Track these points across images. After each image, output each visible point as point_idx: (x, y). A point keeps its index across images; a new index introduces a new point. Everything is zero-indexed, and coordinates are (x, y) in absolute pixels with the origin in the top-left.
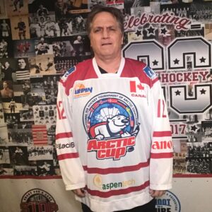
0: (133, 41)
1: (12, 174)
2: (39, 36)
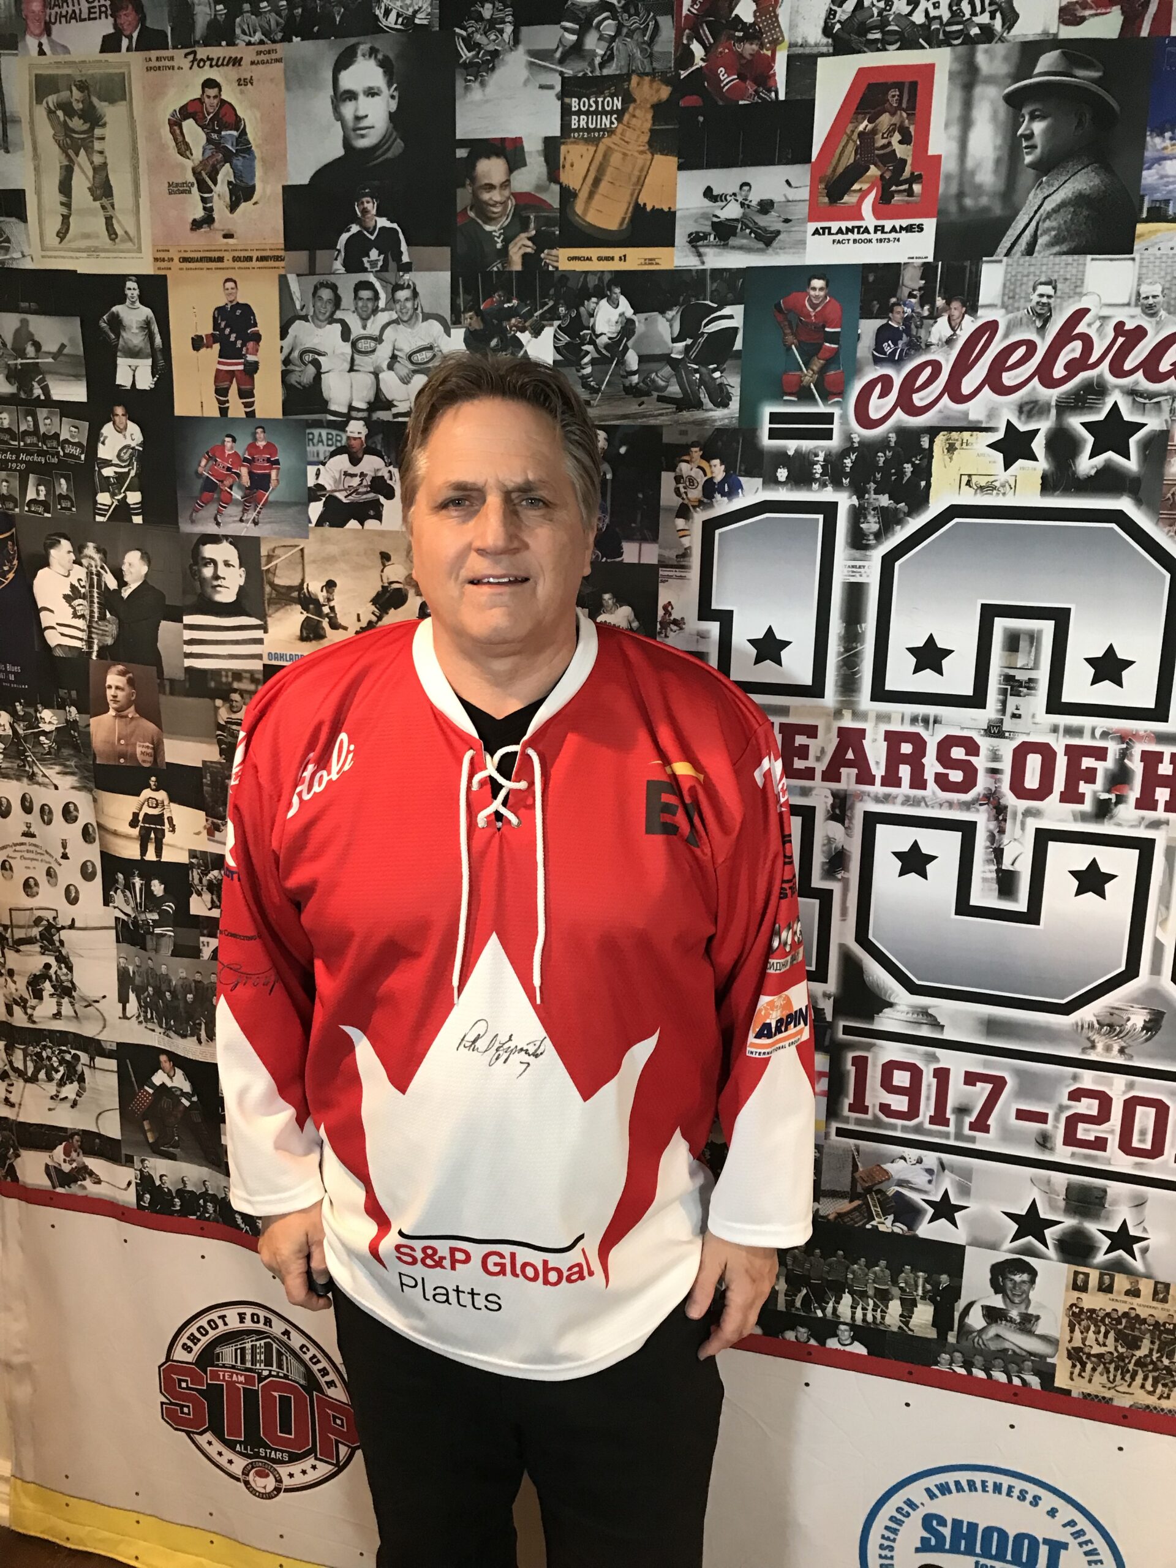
1: (129, 1197)
2: (338, 404)
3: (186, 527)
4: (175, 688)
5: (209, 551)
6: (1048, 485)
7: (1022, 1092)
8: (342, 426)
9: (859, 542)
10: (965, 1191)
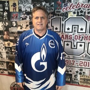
0: (71, 17)
1: (7, 74)
2: (23, 11)
3: (11, 20)
4: (10, 33)
5: (13, 22)
6: (77, 16)
7: (76, 62)
8: (23, 12)
9: (63, 20)
10: (72, 70)
